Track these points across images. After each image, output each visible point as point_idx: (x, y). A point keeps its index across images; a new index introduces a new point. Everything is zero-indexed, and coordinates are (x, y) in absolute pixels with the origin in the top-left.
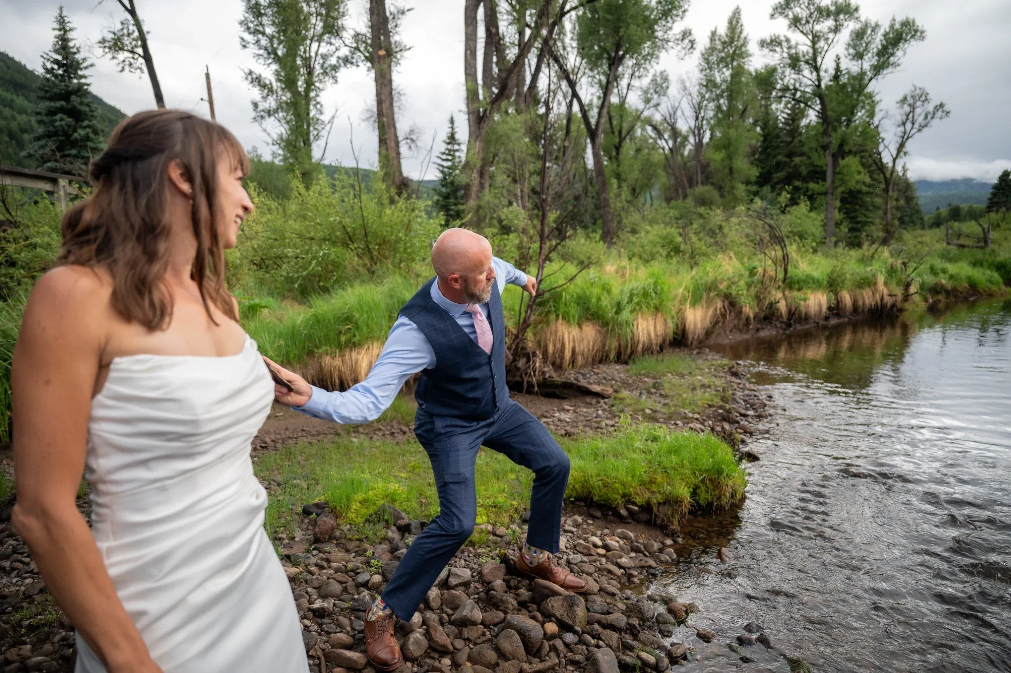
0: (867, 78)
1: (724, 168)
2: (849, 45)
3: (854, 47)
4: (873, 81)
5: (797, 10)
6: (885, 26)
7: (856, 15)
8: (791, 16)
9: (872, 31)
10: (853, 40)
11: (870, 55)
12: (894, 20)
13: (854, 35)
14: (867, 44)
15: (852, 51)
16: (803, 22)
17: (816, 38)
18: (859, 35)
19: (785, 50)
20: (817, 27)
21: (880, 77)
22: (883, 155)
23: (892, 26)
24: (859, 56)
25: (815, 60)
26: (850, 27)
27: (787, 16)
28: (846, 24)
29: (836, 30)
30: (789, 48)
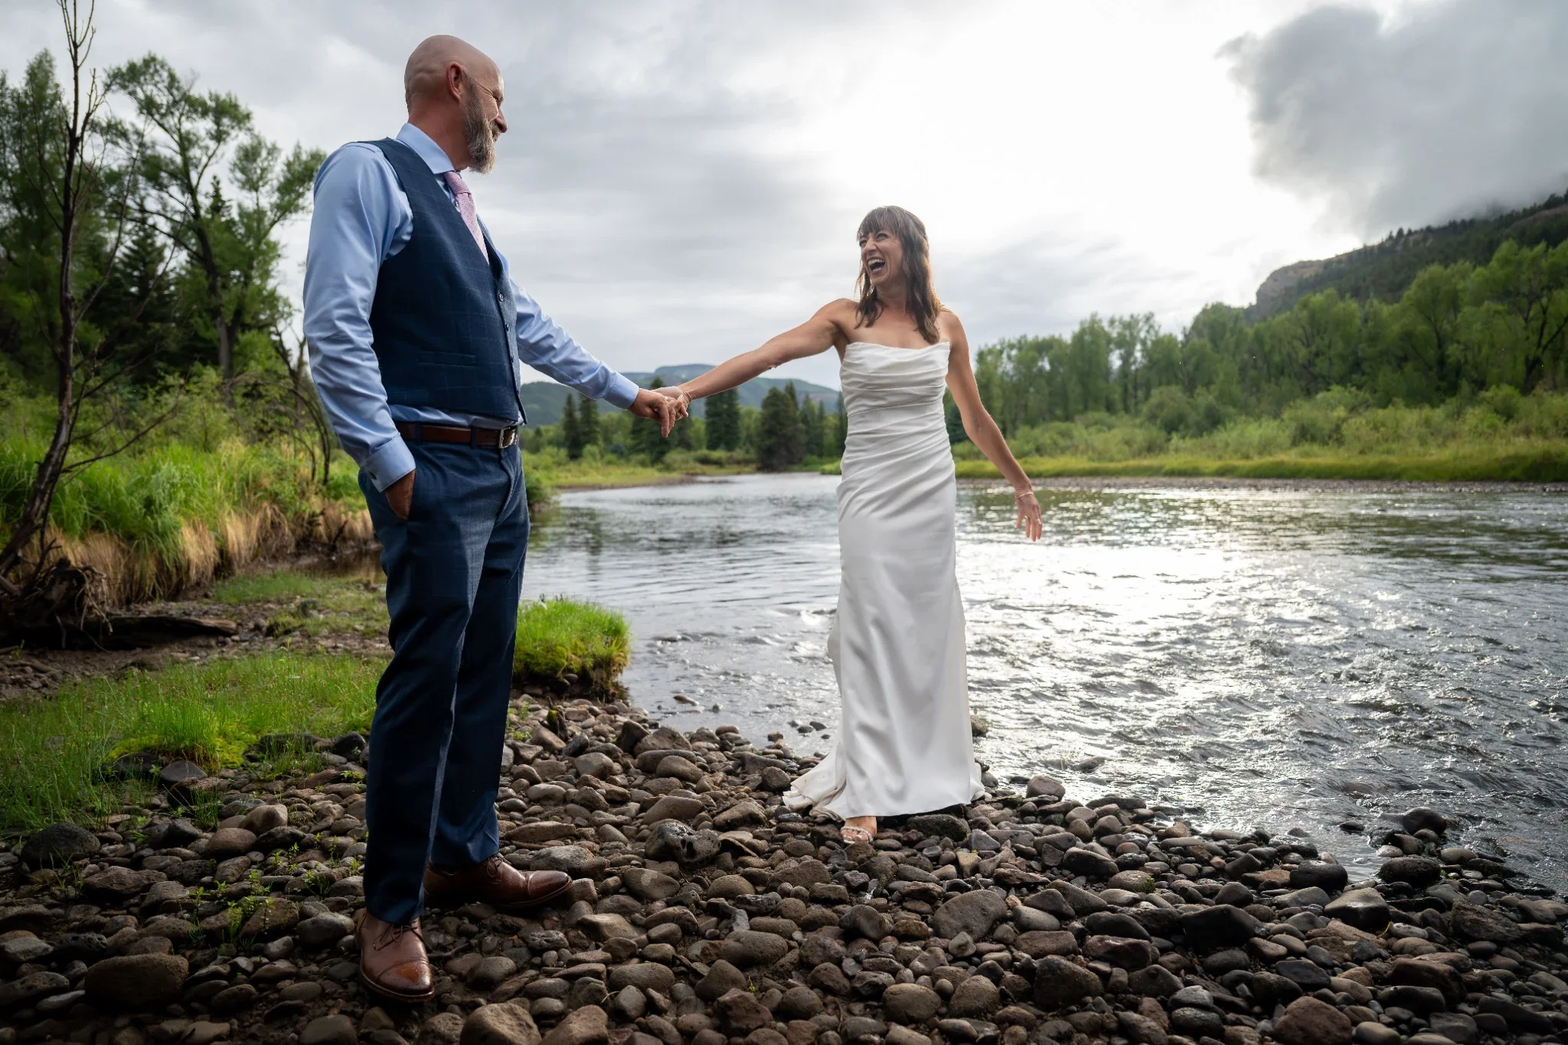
0: (267, 222)
1: (37, 320)
2: (235, 165)
3: (243, 171)
4: (277, 226)
5: (149, 89)
6: (286, 154)
7: (248, 125)
8: (141, 95)
9: (269, 154)
10: (240, 159)
11: (268, 187)
12: (299, 147)
13: (242, 153)
14: (263, 170)
15: (239, 175)
16: (163, 111)
17: (185, 142)
18: (249, 155)
19: (136, 147)
20: (186, 126)
21: (287, 223)
22: (285, 337)
23: (297, 156)
24: (252, 185)
25: (187, 175)
26: (238, 139)
27: (133, 94)
28: (233, 133)
29: (219, 137)
30: (142, 145)
